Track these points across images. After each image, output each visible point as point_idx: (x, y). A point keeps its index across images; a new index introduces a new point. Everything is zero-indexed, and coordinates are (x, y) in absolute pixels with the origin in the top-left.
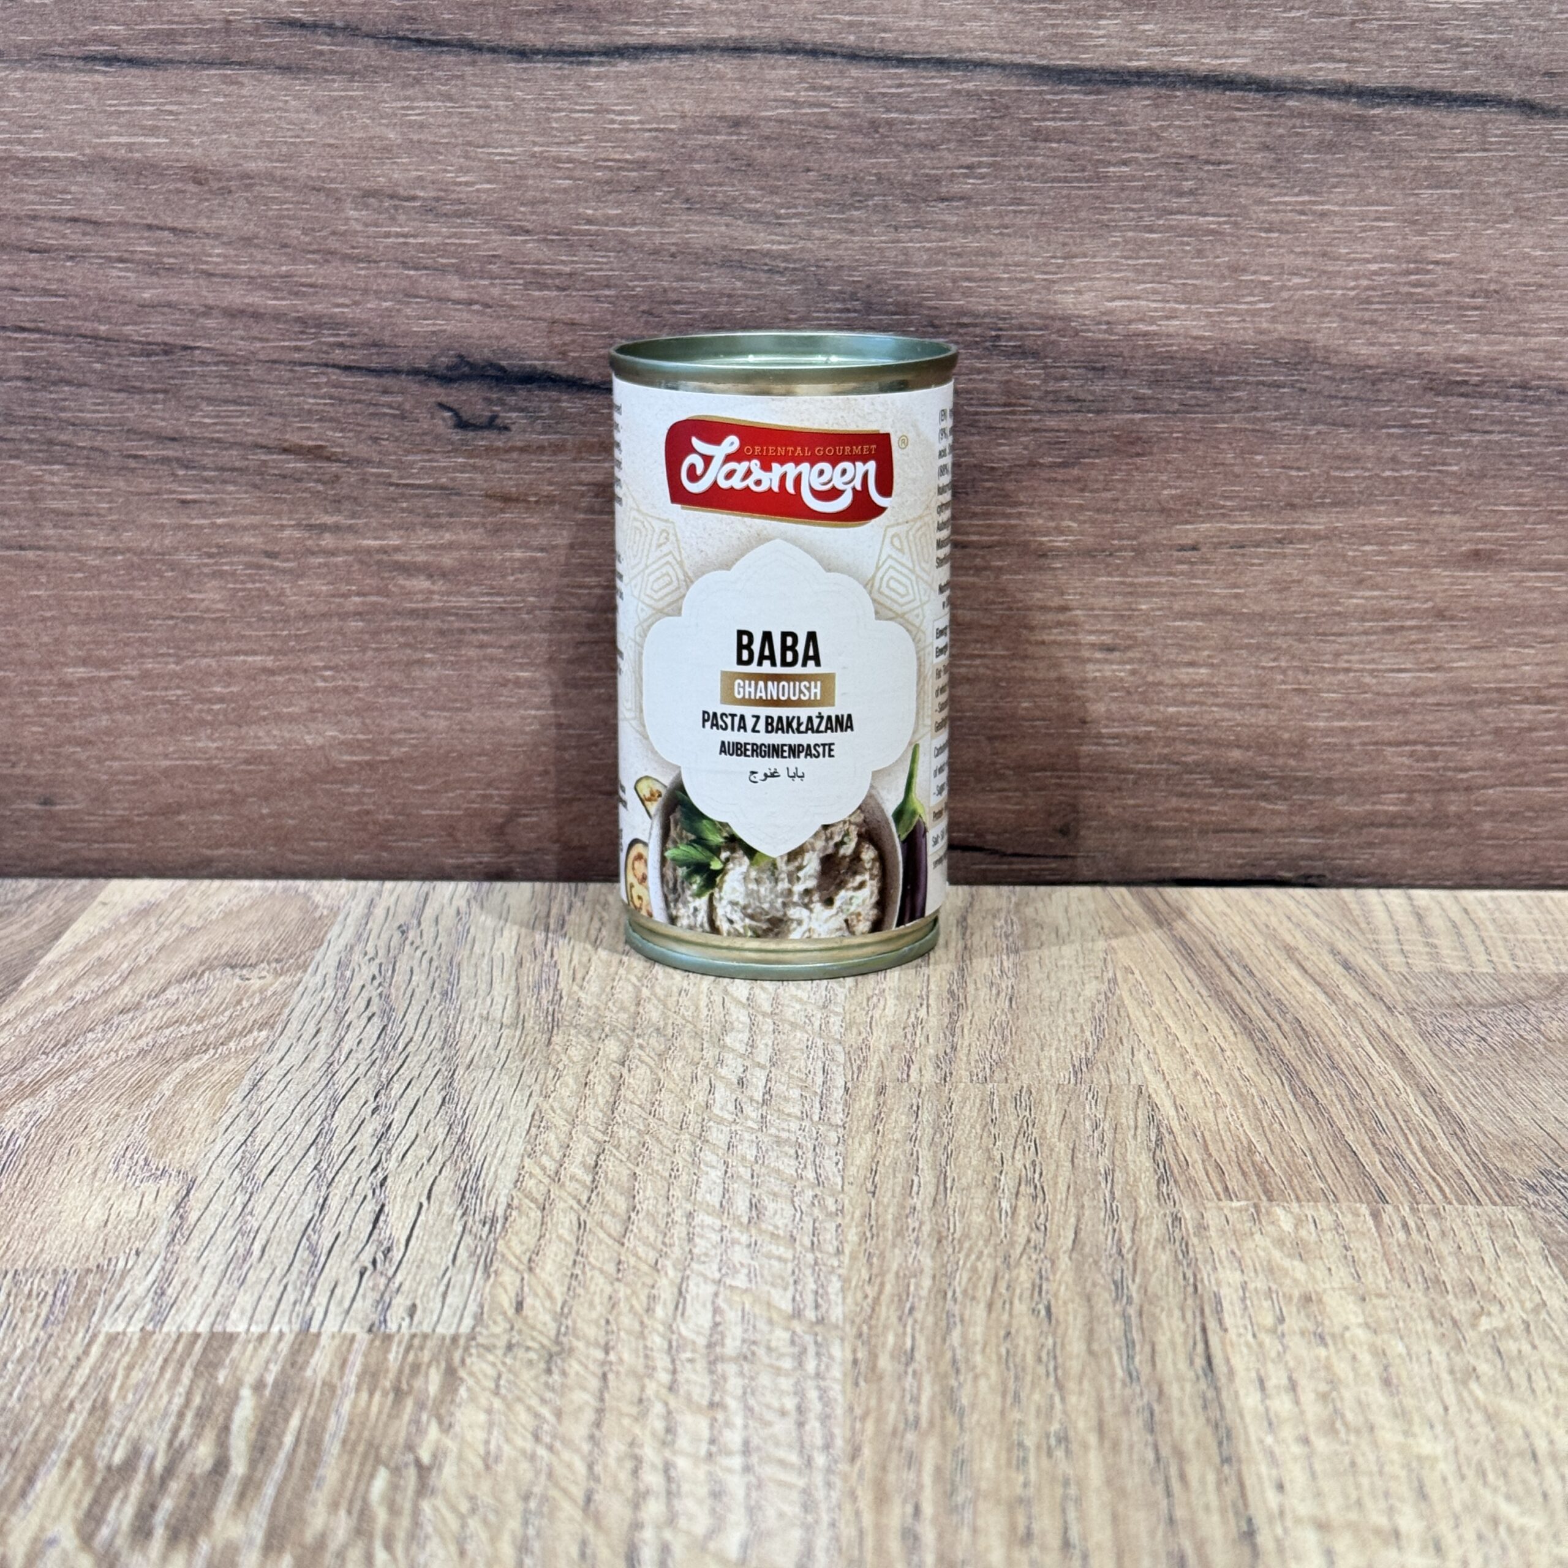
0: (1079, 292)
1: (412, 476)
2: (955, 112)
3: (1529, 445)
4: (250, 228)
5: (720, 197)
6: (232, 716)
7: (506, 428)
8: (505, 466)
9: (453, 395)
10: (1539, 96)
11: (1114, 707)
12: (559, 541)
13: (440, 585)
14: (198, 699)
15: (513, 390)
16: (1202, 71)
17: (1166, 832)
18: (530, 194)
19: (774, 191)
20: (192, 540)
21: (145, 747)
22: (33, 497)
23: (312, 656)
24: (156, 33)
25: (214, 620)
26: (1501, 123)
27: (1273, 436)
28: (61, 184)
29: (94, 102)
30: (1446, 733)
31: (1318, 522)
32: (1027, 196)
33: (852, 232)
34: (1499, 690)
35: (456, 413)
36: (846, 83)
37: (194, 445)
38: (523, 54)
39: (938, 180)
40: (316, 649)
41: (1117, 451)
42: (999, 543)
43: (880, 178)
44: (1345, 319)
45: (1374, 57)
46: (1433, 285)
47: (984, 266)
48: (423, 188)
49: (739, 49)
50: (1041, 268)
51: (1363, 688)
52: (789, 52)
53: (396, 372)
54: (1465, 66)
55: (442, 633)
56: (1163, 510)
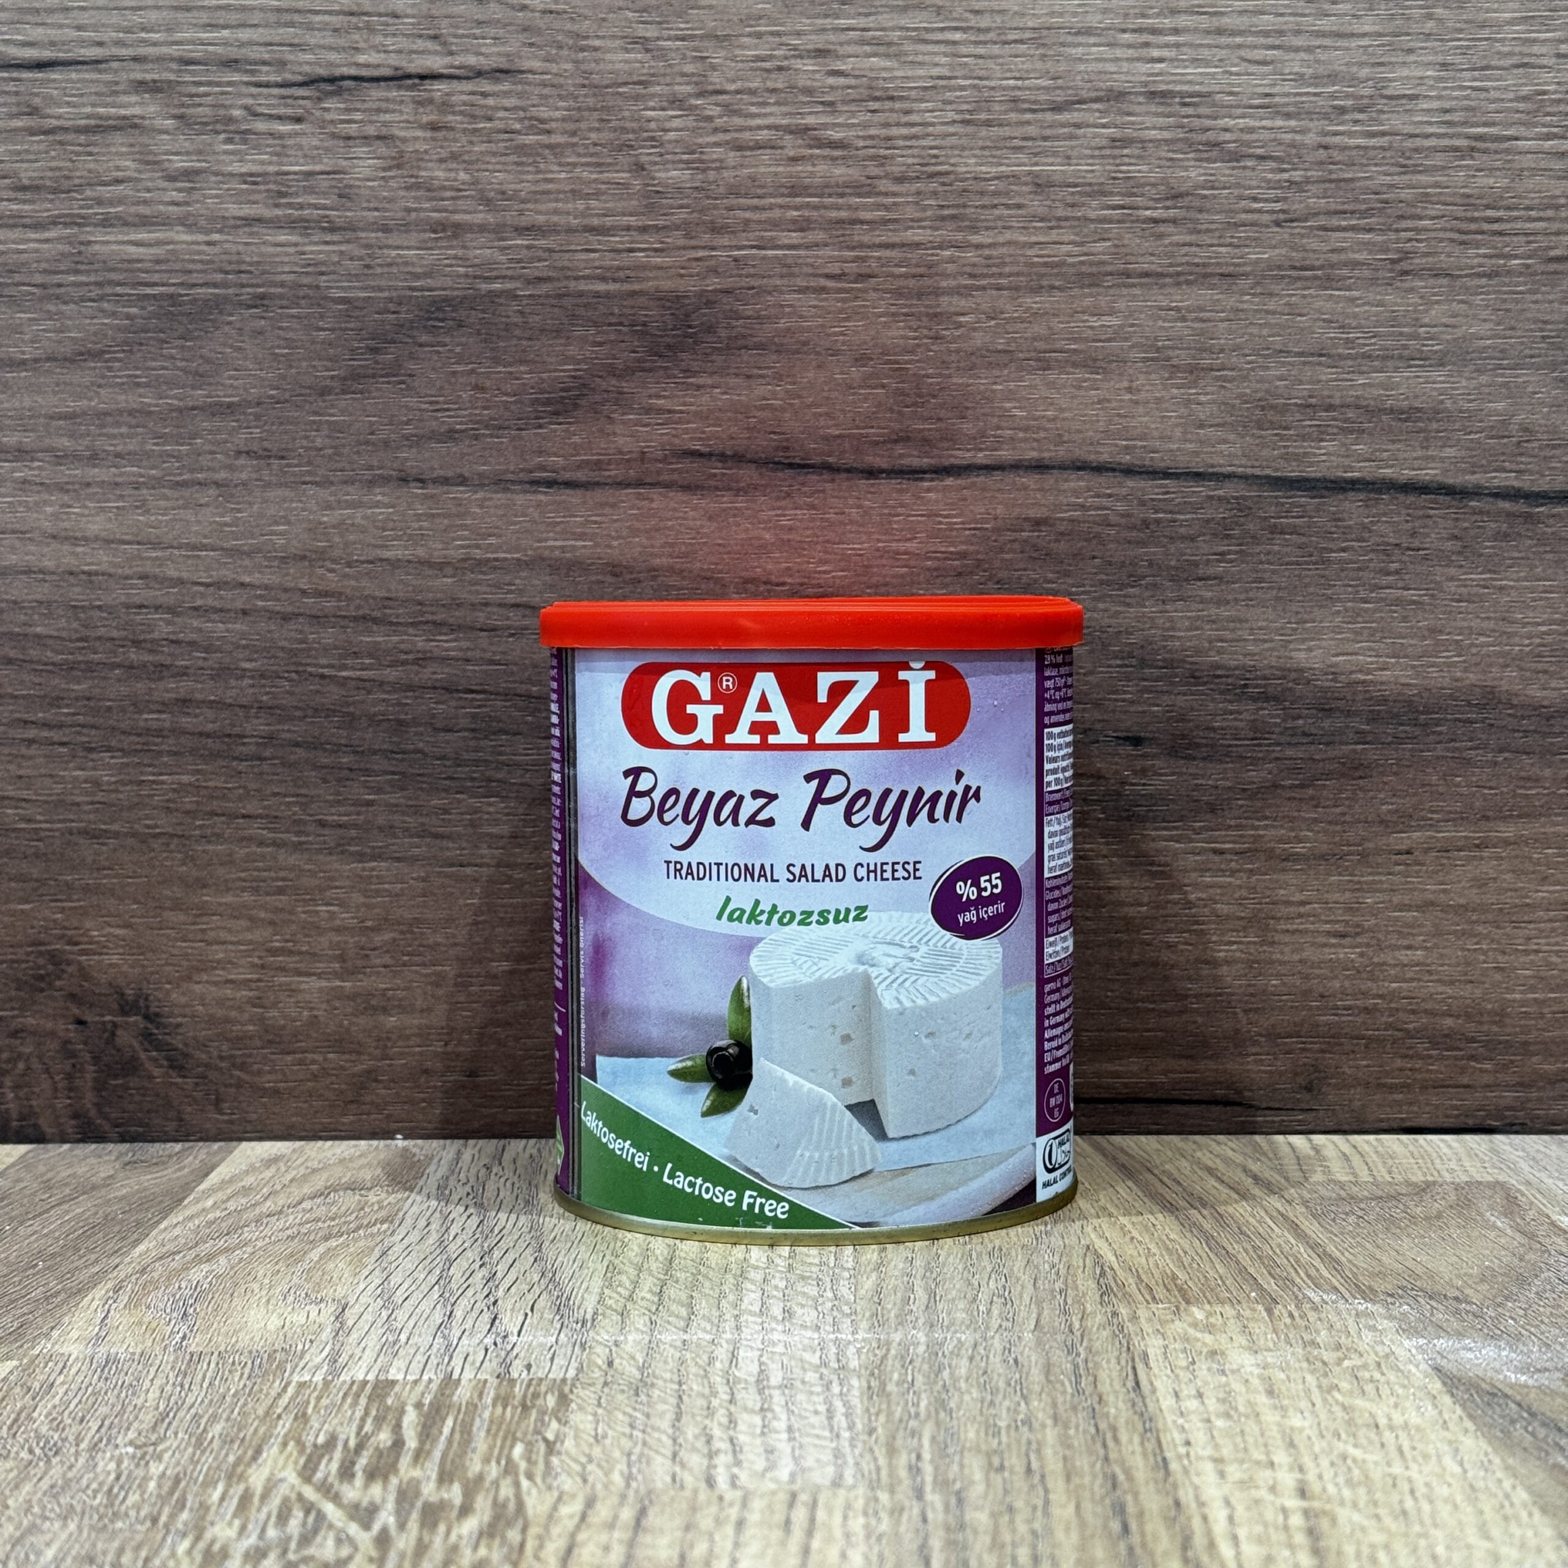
0: (1310, 650)
2: (1208, 513)
5: (1024, 580)
11: (1347, 984)
16: (1403, 479)
17: (1392, 1088)
18: (874, 580)
19: (1067, 574)
22: (473, 824)
24: (588, 462)
27: (1468, 762)
28: (508, 578)
29: (536, 515)
31: (1508, 831)
32: (1267, 575)
33: (1128, 605)
36: (1124, 491)
38: (871, 473)
39: (1196, 564)
41: (1343, 775)
42: (1249, 850)
43: (1151, 564)
44: (1521, 669)
45: (1537, 468)
47: (1233, 630)
48: (791, 576)
49: (1040, 467)
50: (1279, 631)
51: (1551, 966)
52: (1079, 469)
56: (1382, 822)
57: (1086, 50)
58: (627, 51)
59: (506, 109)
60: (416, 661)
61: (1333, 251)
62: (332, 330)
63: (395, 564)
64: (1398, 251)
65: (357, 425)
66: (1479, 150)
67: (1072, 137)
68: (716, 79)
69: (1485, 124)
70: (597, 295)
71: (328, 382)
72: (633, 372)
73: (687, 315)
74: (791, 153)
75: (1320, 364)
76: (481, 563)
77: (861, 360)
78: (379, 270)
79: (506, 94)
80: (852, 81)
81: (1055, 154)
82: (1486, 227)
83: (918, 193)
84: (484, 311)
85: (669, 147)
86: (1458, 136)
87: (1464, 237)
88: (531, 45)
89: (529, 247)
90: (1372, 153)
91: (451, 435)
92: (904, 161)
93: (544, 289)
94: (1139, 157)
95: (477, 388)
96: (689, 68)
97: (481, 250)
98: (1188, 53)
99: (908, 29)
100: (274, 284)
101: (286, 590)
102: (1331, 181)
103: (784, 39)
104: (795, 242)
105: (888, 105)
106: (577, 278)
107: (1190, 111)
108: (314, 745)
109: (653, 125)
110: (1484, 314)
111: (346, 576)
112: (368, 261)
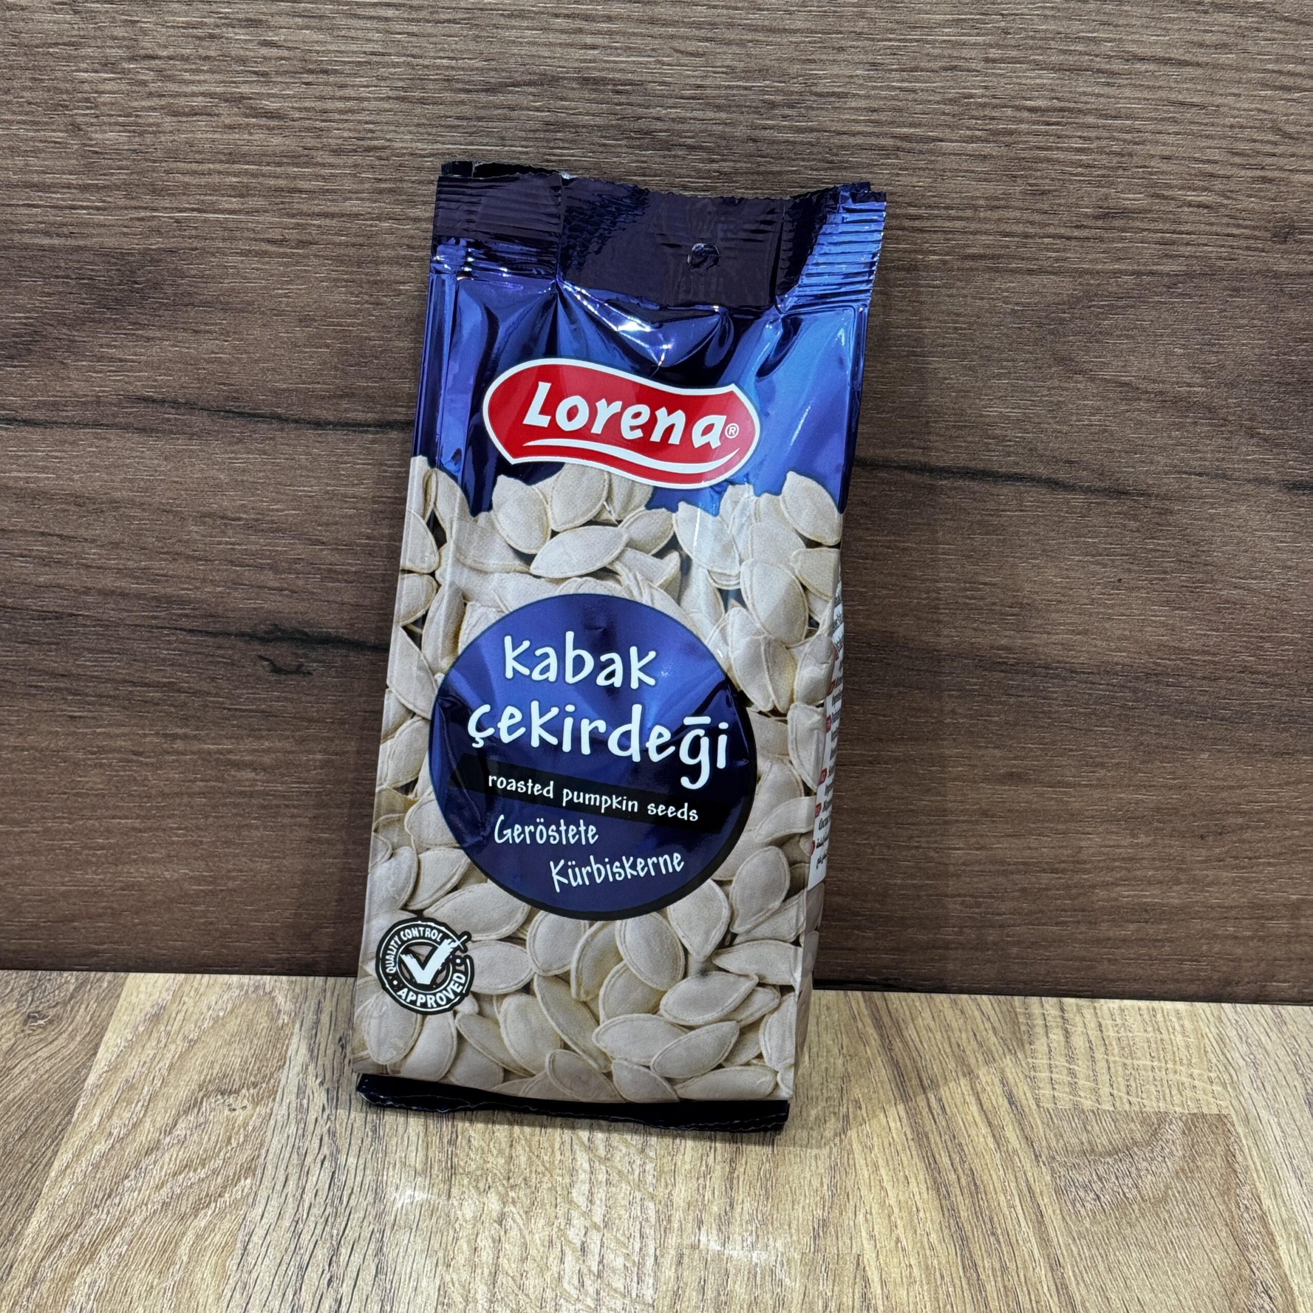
1: (240, 704)
3: (1050, 705)
4: (117, 537)
6: (110, 860)
7: (309, 673)
8: (308, 698)
9: (271, 651)
10: (1061, 476)
12: (349, 748)
13: (261, 776)
14: (85, 847)
15: (314, 649)
18: (324, 519)
20: (79, 743)
21: (47, 877)
23: (170, 821)
24: (45, 403)
25: (96, 795)
26: (1032, 495)
30: (986, 890)
34: (1024, 864)
35: (272, 663)
37: (79, 680)
38: (318, 424)
40: (172, 816)
44: (919, 618)
45: (942, 447)
46: (982, 598)
48: (245, 512)
51: (929, 859)
53: (228, 634)
54: (1009, 454)
55: (264, 807)
66: (904, 150)
67: (506, 119)
68: (147, 45)
69: (911, 125)
70: (42, 248)
74: (227, 121)
77: (305, 321)
80: (286, 53)
81: (489, 134)
82: (907, 223)
83: (356, 166)
85: (105, 109)
86: (885, 135)
90: (799, 148)
92: (339, 134)
94: (572, 141)
96: (120, 32)
102: (758, 173)
104: (235, 206)
105: (323, 78)
106: (21, 232)
107: (623, 99)
109: (86, 87)
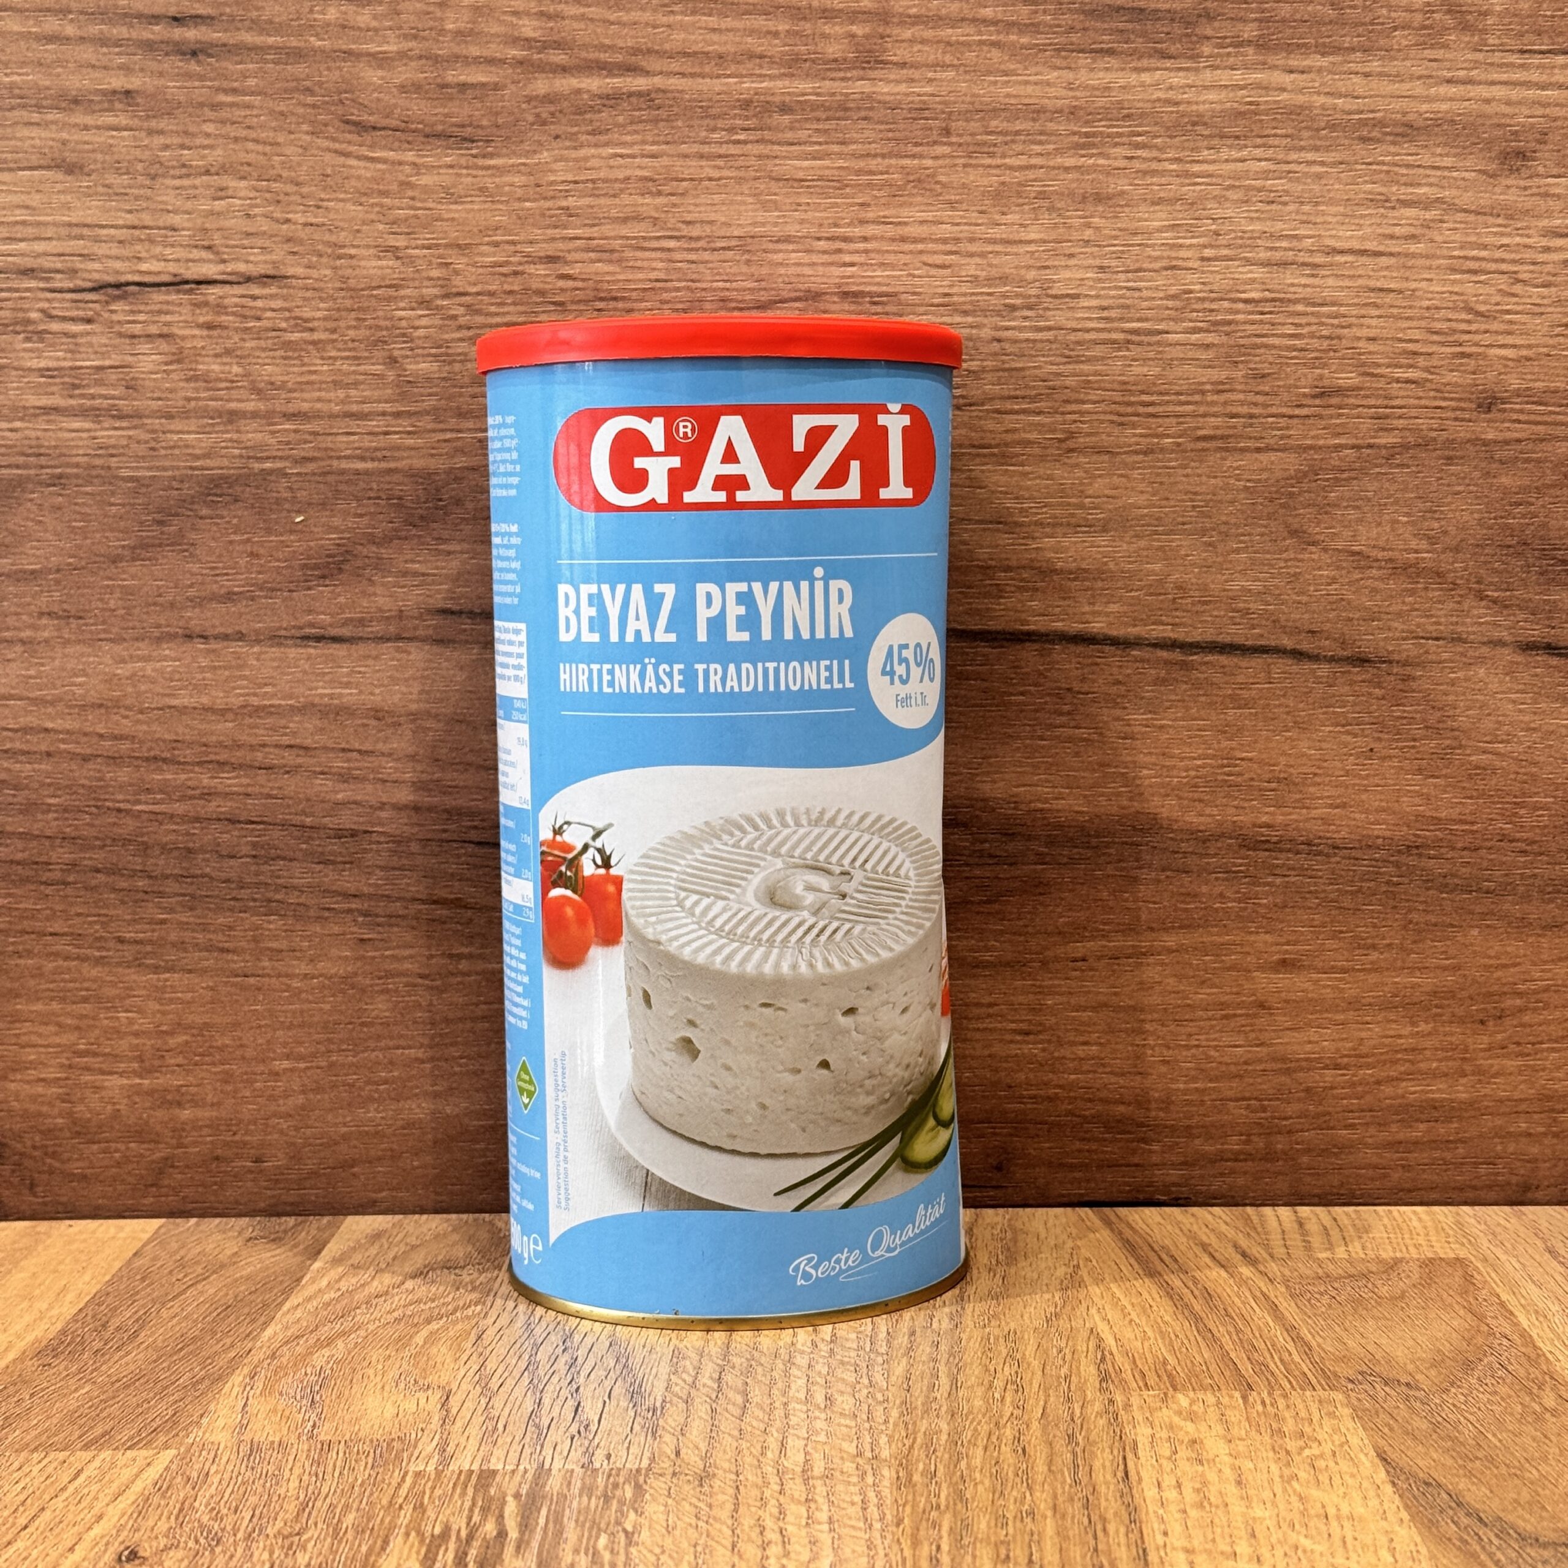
57: (785, 256)
58: (380, 258)
59: (273, 310)
60: (202, 796)
61: (1007, 431)
62: (123, 505)
63: (183, 710)
64: (1064, 431)
65: (145, 589)
71: (120, 551)
72: (391, 540)
73: (438, 490)
75: (998, 530)
76: (258, 709)
78: (163, 452)
79: (272, 297)
84: (257, 487)
87: (1122, 419)
88: (294, 253)
89: (296, 431)
91: (229, 597)
93: (311, 467)
95: (252, 554)
97: (253, 434)
98: (876, 258)
99: (628, 238)
100: (68, 465)
101: (85, 734)
103: (519, 247)
108: (113, 871)
110: (1142, 486)
111: (138, 722)
112: (153, 444)
